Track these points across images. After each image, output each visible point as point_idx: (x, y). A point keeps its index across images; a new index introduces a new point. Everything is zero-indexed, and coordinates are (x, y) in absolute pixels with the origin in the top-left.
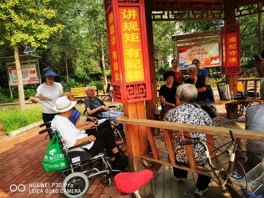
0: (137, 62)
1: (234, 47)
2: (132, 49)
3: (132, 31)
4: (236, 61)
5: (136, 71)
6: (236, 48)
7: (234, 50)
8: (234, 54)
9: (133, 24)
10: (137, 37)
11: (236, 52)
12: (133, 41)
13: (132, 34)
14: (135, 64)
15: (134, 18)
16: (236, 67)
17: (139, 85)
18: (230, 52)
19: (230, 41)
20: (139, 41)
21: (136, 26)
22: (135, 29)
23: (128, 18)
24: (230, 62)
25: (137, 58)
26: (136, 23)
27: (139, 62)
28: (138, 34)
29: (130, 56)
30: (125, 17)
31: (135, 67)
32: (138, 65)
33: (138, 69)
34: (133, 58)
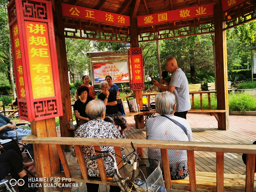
0: (46, 78)
1: (139, 67)
2: (40, 65)
3: (41, 46)
4: (140, 79)
5: (45, 87)
6: (140, 67)
7: (139, 69)
8: (139, 73)
9: (41, 40)
10: (46, 53)
11: (140, 71)
12: (41, 56)
13: (40, 49)
14: (44, 80)
15: (42, 33)
16: (140, 84)
17: (48, 101)
18: (135, 71)
19: (135, 62)
20: (48, 56)
21: (45, 41)
22: (43, 45)
23: (35, 33)
24: (136, 79)
25: (46, 74)
26: (44, 38)
27: (49, 77)
28: (47, 49)
29: (38, 72)
30: (31, 31)
31: (44, 83)
32: (47, 81)
33: (48, 85)
34: (42, 73)
